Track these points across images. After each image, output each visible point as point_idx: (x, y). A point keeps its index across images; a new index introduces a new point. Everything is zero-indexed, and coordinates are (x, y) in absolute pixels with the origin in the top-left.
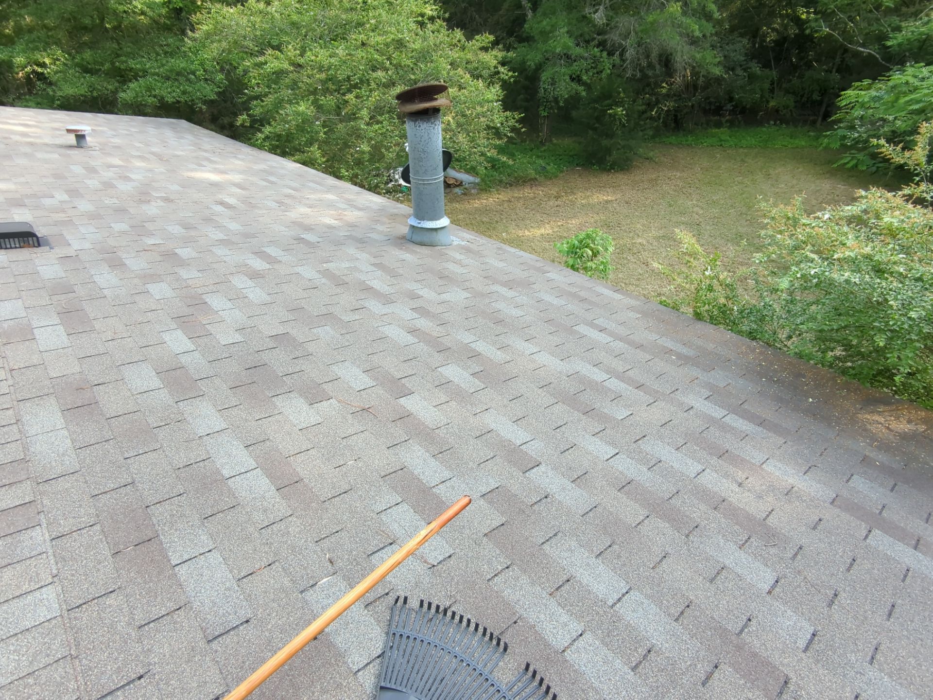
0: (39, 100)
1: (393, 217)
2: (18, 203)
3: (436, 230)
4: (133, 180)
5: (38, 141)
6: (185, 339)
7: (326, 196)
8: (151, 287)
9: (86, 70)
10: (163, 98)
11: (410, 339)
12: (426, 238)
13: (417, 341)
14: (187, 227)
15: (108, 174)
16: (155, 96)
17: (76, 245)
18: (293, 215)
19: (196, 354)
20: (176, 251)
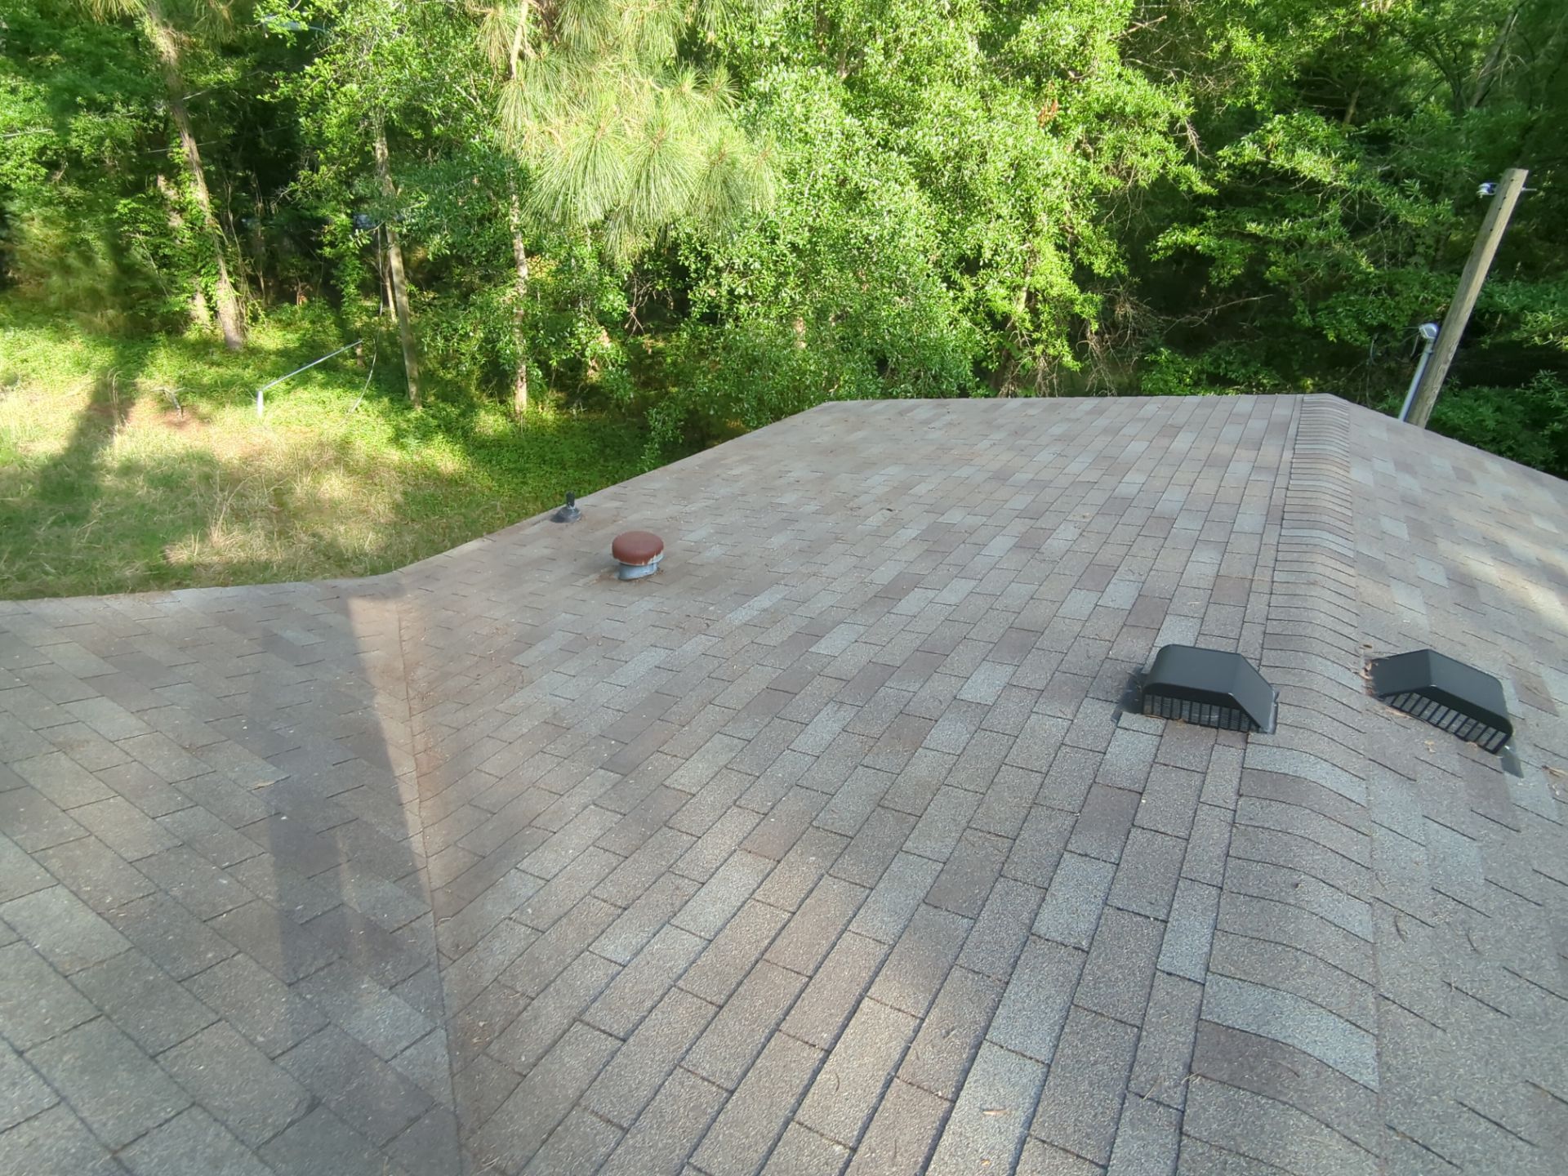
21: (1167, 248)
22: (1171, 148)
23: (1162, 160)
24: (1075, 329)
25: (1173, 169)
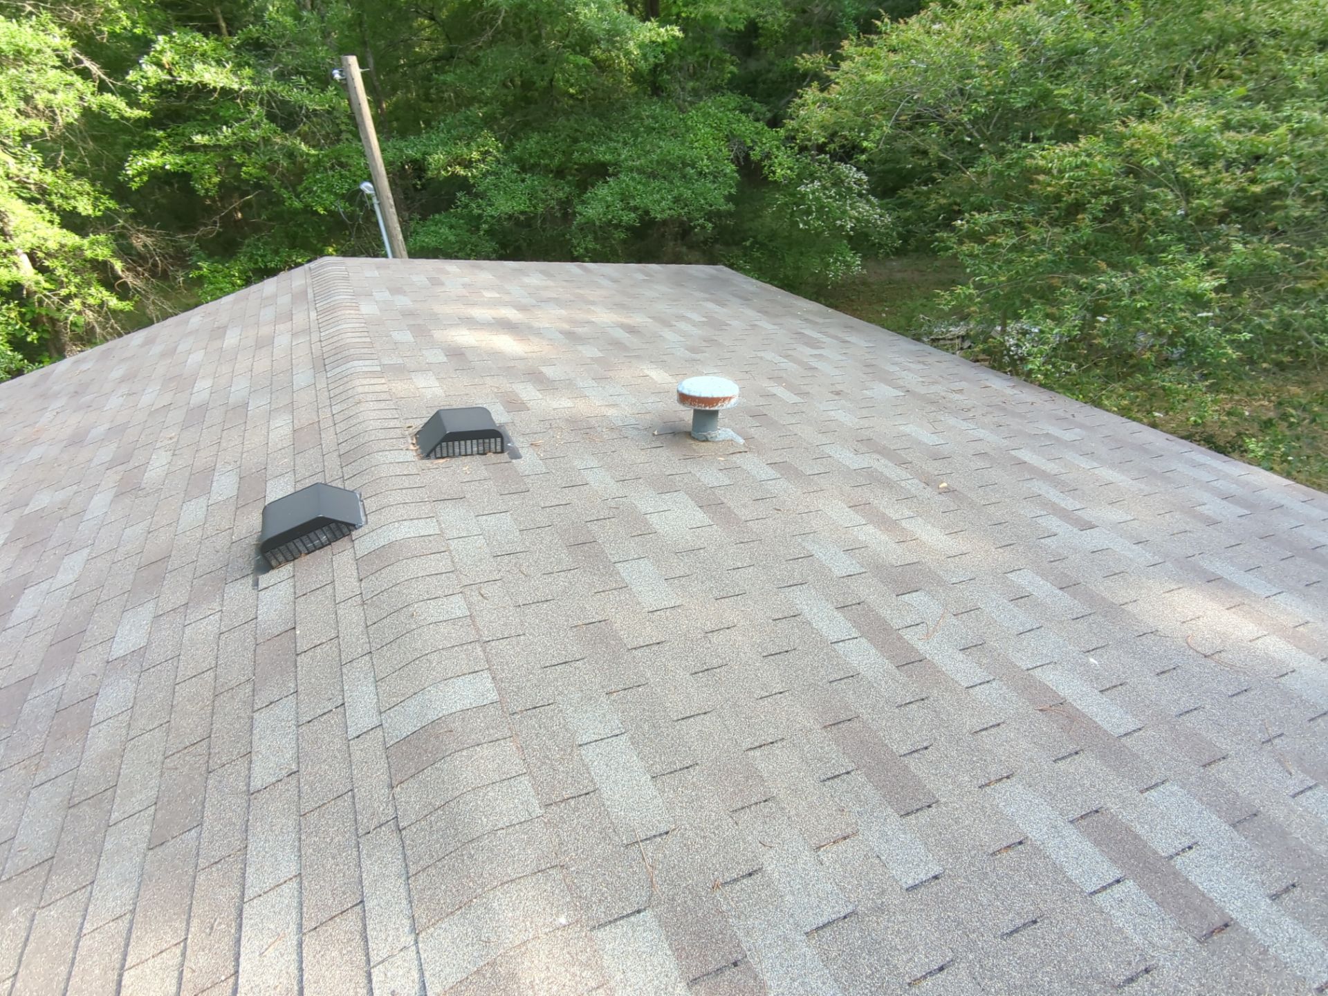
10: (647, 212)
16: (635, 209)
21: (140, 174)
22: (77, 81)
23: (74, 93)
25: (93, 101)
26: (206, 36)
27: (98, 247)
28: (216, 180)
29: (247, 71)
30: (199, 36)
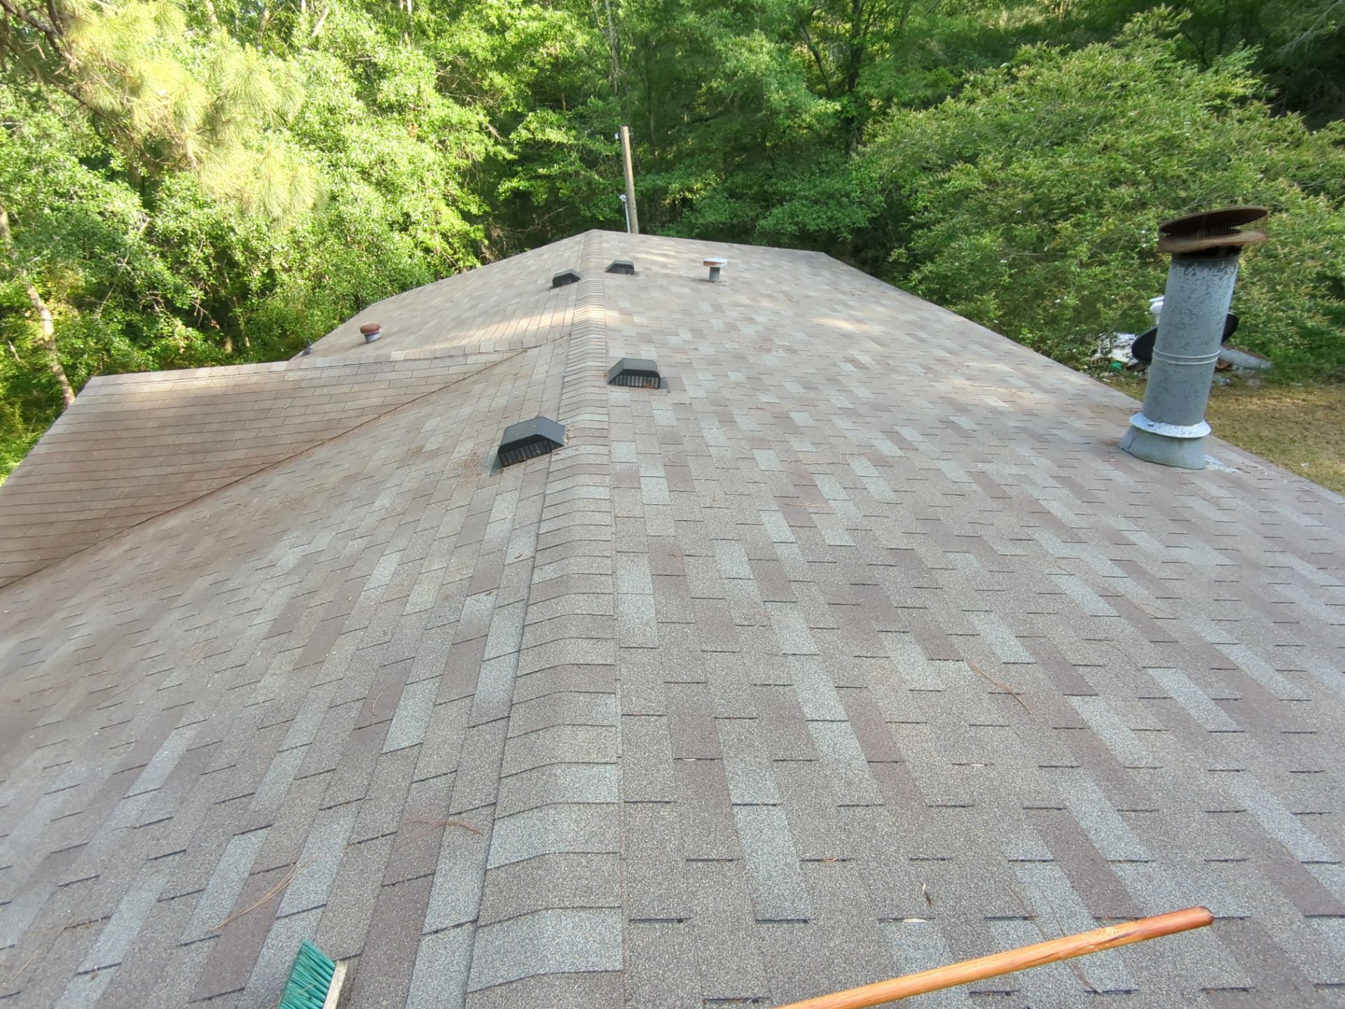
0: (680, 228)
1: (1100, 410)
2: (646, 339)
3: (1181, 440)
4: (758, 323)
5: (674, 273)
6: (783, 524)
7: (996, 366)
8: (757, 454)
9: (732, 194)
10: (805, 225)
11: (1103, 607)
12: (1156, 450)
13: (1115, 613)
14: (808, 387)
15: (733, 314)
16: (797, 224)
17: (692, 392)
18: (943, 387)
19: (795, 547)
20: (792, 414)
21: (505, 192)
22: (485, 138)
23: (483, 145)
24: (473, 247)
25: (491, 149)
26: (554, 111)
27: (477, 233)
28: (544, 197)
29: (573, 133)
30: (550, 112)
